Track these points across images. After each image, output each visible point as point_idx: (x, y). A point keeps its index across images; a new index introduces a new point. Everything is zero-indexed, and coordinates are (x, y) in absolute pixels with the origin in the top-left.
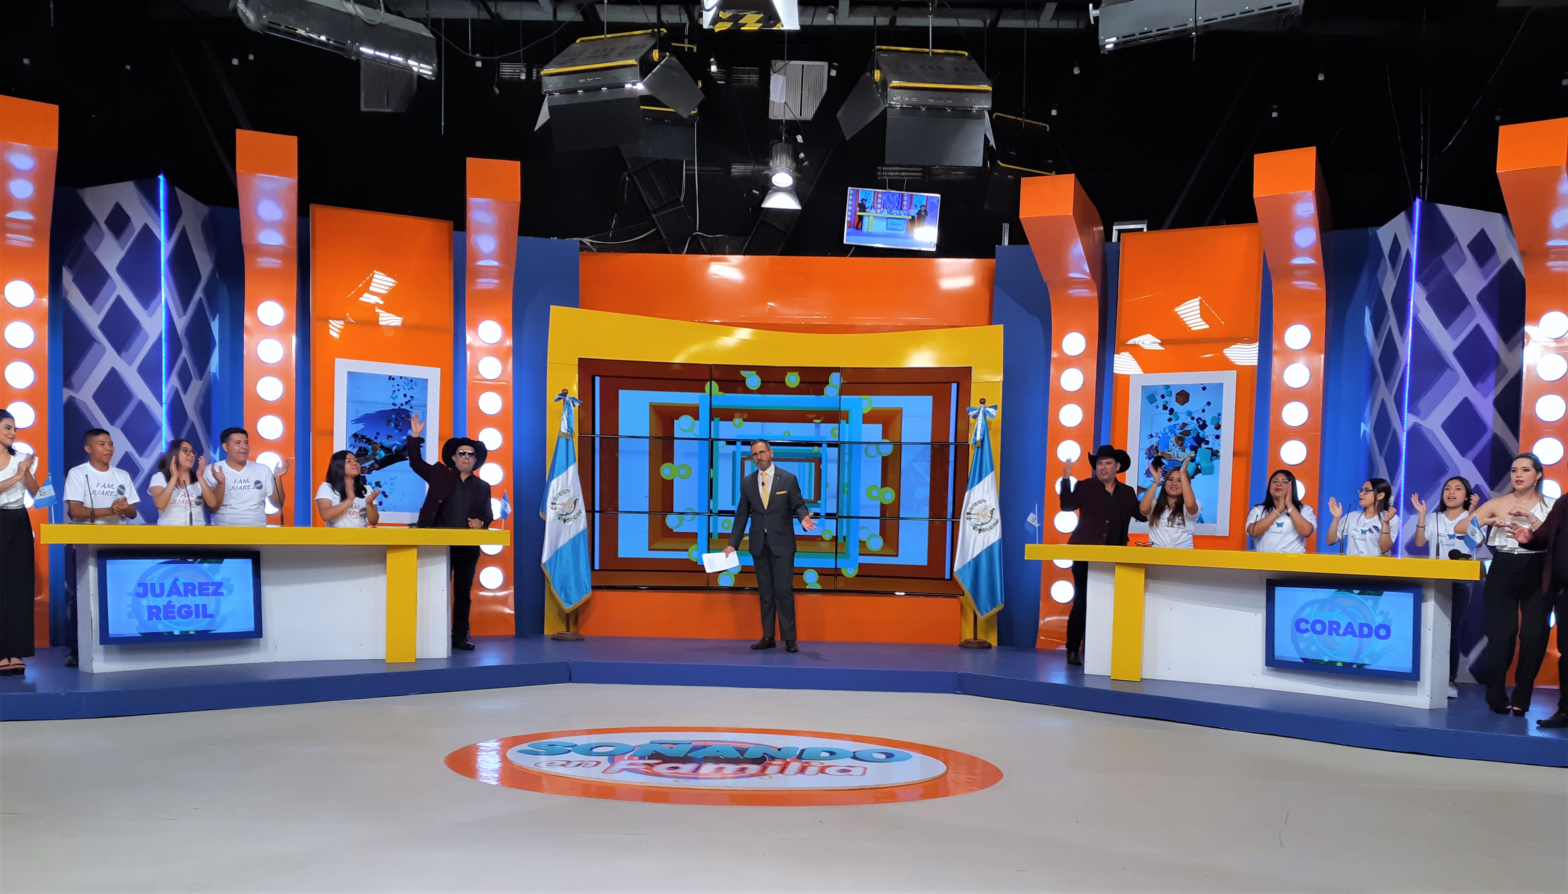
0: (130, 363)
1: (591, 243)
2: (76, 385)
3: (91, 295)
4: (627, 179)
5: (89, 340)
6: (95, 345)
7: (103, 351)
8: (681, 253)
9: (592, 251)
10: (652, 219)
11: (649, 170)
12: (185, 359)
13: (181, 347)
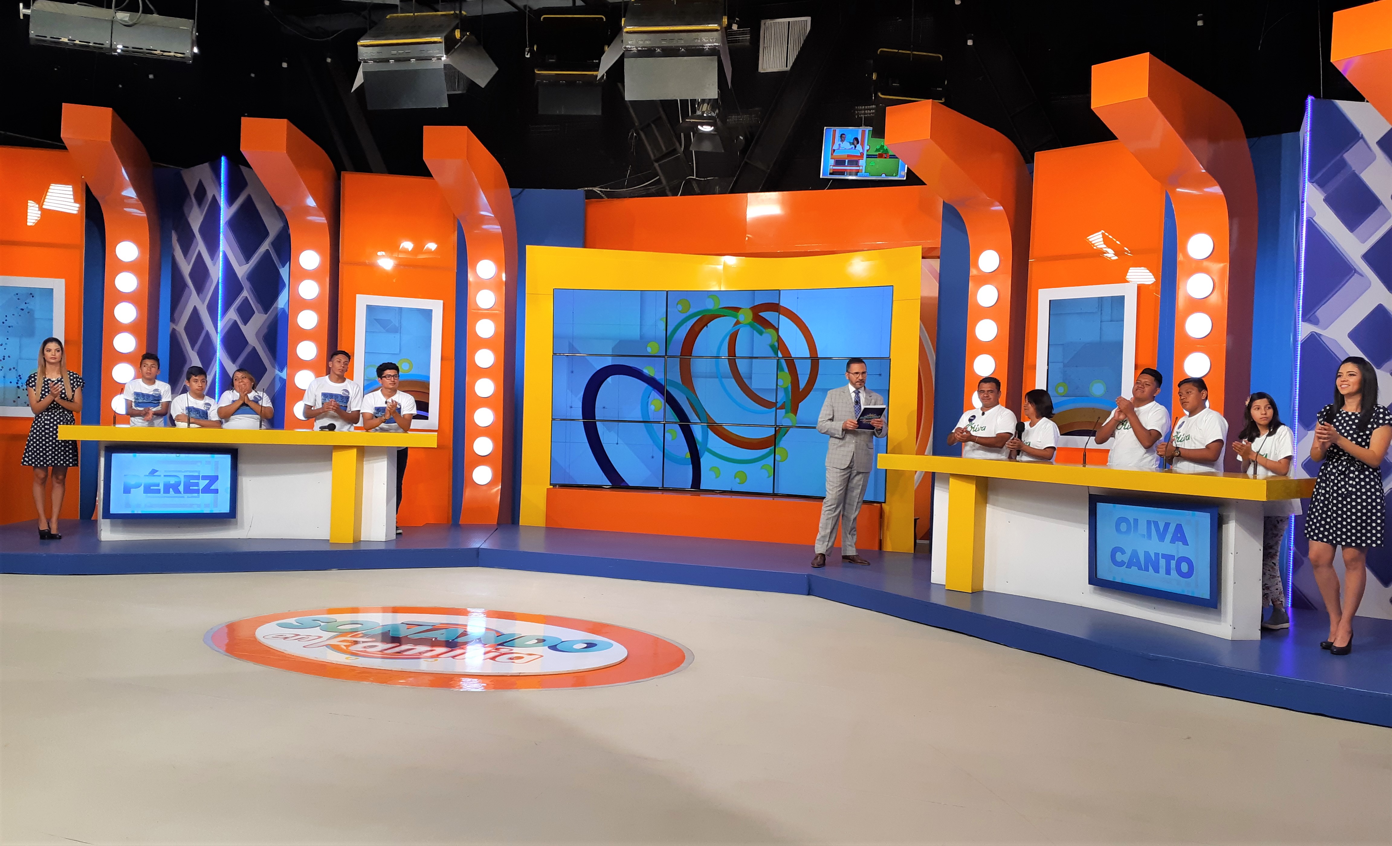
0: (203, 302)
1: (600, 191)
2: (176, 320)
3: (186, 251)
4: (635, 134)
5: (185, 285)
6: (187, 290)
7: (191, 293)
8: (677, 196)
9: (602, 198)
10: (655, 168)
11: (653, 126)
12: (247, 297)
13: (241, 289)
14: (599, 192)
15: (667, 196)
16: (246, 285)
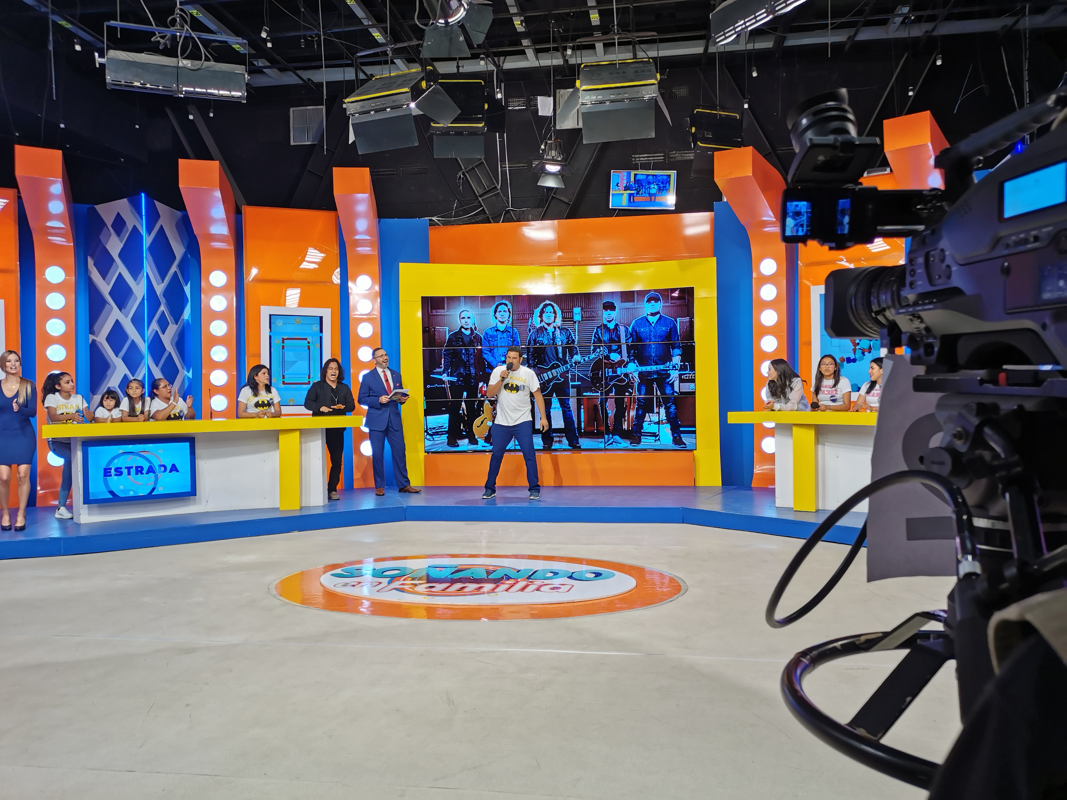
0: (127, 316)
2: (96, 332)
3: (104, 274)
5: (103, 303)
6: (107, 305)
7: (112, 309)
8: (500, 223)
9: (439, 225)
10: (479, 201)
11: (476, 169)
12: (163, 311)
13: (159, 304)
14: (436, 221)
15: (490, 223)
16: (163, 300)
